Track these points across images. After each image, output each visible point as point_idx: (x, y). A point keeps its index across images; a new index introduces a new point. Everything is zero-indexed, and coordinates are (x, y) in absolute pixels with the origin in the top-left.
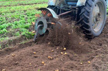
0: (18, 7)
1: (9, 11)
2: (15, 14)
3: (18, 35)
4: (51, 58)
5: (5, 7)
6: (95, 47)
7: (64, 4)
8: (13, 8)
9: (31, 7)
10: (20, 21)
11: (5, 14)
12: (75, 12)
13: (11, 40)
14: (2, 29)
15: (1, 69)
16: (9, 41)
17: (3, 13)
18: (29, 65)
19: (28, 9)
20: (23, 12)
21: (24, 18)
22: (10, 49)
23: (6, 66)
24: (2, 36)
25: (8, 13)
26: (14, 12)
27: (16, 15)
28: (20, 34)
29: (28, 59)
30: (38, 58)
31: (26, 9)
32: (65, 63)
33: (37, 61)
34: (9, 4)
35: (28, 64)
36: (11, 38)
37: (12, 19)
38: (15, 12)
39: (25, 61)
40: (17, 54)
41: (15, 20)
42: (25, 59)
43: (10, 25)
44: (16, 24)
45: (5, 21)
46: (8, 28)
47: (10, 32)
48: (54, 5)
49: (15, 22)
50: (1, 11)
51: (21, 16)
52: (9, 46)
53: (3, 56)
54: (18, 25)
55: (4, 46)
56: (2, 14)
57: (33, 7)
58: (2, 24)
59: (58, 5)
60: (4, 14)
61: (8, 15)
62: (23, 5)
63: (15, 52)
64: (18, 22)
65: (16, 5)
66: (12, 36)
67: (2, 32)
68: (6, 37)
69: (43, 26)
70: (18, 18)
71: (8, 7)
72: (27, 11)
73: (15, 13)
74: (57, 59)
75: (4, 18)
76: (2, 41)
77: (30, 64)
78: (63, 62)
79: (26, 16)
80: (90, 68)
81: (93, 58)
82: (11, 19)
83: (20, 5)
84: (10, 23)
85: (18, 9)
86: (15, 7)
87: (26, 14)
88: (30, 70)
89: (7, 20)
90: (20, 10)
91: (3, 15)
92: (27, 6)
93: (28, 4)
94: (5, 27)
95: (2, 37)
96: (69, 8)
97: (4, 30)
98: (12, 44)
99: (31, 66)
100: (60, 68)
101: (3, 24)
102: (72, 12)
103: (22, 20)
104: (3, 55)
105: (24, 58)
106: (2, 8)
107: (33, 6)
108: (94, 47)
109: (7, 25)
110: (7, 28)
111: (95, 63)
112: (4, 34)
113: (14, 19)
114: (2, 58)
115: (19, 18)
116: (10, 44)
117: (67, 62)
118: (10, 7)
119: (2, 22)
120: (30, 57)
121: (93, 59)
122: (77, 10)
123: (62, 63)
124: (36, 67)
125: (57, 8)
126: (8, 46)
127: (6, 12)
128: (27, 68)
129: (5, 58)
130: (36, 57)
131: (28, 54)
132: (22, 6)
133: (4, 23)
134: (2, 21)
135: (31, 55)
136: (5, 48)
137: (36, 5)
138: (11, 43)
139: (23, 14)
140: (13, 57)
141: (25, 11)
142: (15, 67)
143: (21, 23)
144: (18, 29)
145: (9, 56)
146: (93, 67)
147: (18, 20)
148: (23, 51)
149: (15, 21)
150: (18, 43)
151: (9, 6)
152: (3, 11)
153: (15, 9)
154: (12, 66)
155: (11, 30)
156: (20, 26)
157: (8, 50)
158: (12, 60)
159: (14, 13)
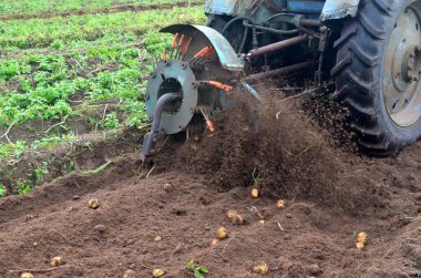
0: (113, 17)
1: (79, 33)
2: (102, 44)
3: (113, 127)
4: (238, 220)
5: (63, 15)
6: (413, 179)
7: (272, 10)
8: (93, 22)
9: (162, 16)
10: (119, 73)
11: (62, 46)
12: (316, 41)
13: (87, 144)
14: (52, 102)
15: (49, 257)
16: (79, 147)
17: (55, 42)
18: (151, 244)
19: (151, 25)
20: (134, 37)
21: (135, 61)
22: (82, 181)
23: (67, 243)
24: (53, 129)
25: (77, 39)
26: (97, 37)
27: (106, 48)
28: (120, 122)
29: (151, 219)
30: (188, 218)
31: (142, 25)
32: (294, 242)
33: (185, 230)
34: (79, 8)
35: (151, 238)
36: (86, 136)
37: (90, 62)
38: (102, 36)
39: (136, 228)
40: (108, 198)
41: (103, 67)
42: (138, 219)
43: (83, 86)
44: (106, 85)
45: (64, 70)
46: (73, 99)
47: (84, 112)
48: (229, 11)
49: (100, 75)
50: (50, 31)
51: (123, 53)
52: (77, 167)
53: (53, 207)
54: (114, 87)
55: (60, 167)
56: (52, 44)
57: (173, 16)
58: (51, 84)
59: (248, 11)
60: (61, 42)
61: (76, 47)
62: (132, 8)
63: (99, 191)
64: (113, 76)
65: (106, 11)
66: (89, 129)
67: (53, 113)
68: (65, 132)
69: (180, 100)
70: (113, 59)
71: (75, 17)
72: (150, 33)
73: (103, 41)
74: (262, 222)
75: (61, 61)
76: (50, 149)
77: (158, 238)
78: (287, 236)
79: (143, 54)
80: (393, 262)
81: (406, 224)
82: (85, 64)
83: (123, 9)
84: (81, 79)
85: (115, 26)
86: (102, 17)
87: (145, 45)
88: (155, 261)
89: (70, 67)
90: (120, 29)
91: (57, 47)
92: (147, 12)
93: (154, 7)
94: (65, 95)
95: (53, 131)
96: (291, 26)
97: (61, 105)
98: (89, 162)
99: (160, 245)
100: (273, 260)
101: (56, 84)
102: (306, 41)
103: (127, 69)
104: (53, 201)
105: (135, 216)
106: (51, 20)
107: (171, 12)
108: (410, 178)
109: (72, 87)
110: (70, 97)
111: (412, 242)
112: (59, 120)
113: (99, 65)
114: (50, 215)
115: (117, 59)
116: (81, 160)
117: (300, 238)
118: (82, 18)
119: (53, 76)
120: (156, 214)
121: (407, 227)
122: (323, 33)
123: (282, 241)
124: (179, 252)
125: (244, 27)
126: (73, 169)
127: (67, 37)
128: (145, 253)
129: (64, 213)
130: (179, 213)
131: (150, 199)
132: (129, 12)
133: (59, 79)
134: (50, 71)
135: (161, 204)
136: (61, 174)
137: (183, 9)
138: (85, 156)
139: (131, 44)
140: (92, 211)
141: (140, 33)
142: (101, 250)
143: (123, 80)
144: (113, 102)
145: (77, 205)
146: (406, 261)
147: (114, 67)
148: (132, 187)
149: (103, 70)
150: (110, 156)
151: (81, 13)
152: (55, 33)
153: (100, 26)
154: (90, 247)
155: (85, 105)
156: (120, 90)
157: (74, 185)
158: (88, 221)
159: (98, 41)
